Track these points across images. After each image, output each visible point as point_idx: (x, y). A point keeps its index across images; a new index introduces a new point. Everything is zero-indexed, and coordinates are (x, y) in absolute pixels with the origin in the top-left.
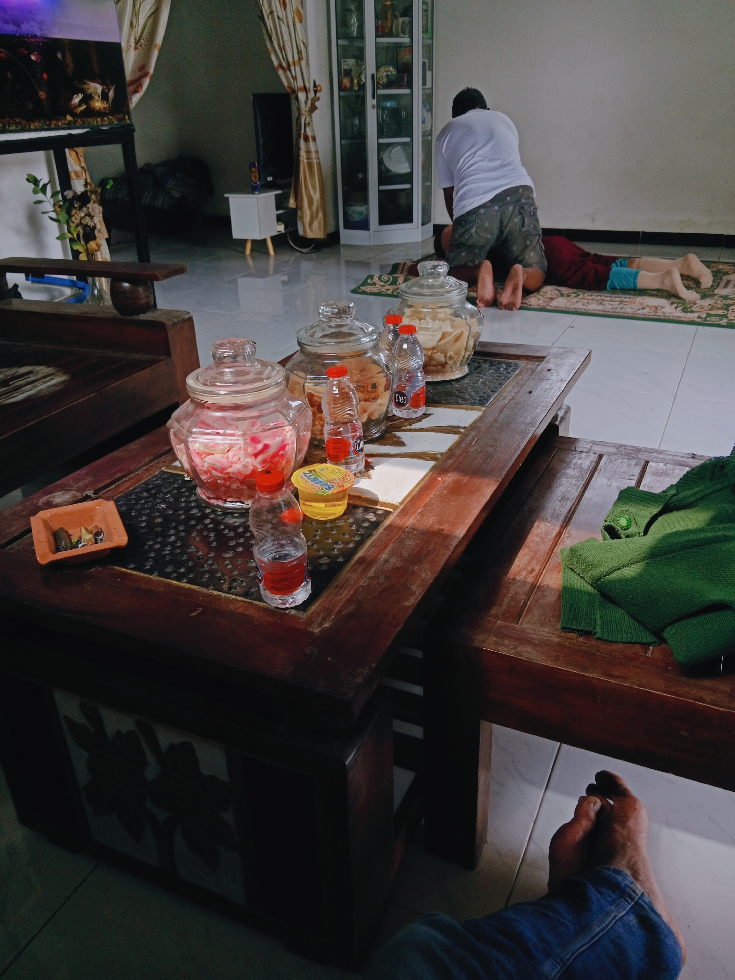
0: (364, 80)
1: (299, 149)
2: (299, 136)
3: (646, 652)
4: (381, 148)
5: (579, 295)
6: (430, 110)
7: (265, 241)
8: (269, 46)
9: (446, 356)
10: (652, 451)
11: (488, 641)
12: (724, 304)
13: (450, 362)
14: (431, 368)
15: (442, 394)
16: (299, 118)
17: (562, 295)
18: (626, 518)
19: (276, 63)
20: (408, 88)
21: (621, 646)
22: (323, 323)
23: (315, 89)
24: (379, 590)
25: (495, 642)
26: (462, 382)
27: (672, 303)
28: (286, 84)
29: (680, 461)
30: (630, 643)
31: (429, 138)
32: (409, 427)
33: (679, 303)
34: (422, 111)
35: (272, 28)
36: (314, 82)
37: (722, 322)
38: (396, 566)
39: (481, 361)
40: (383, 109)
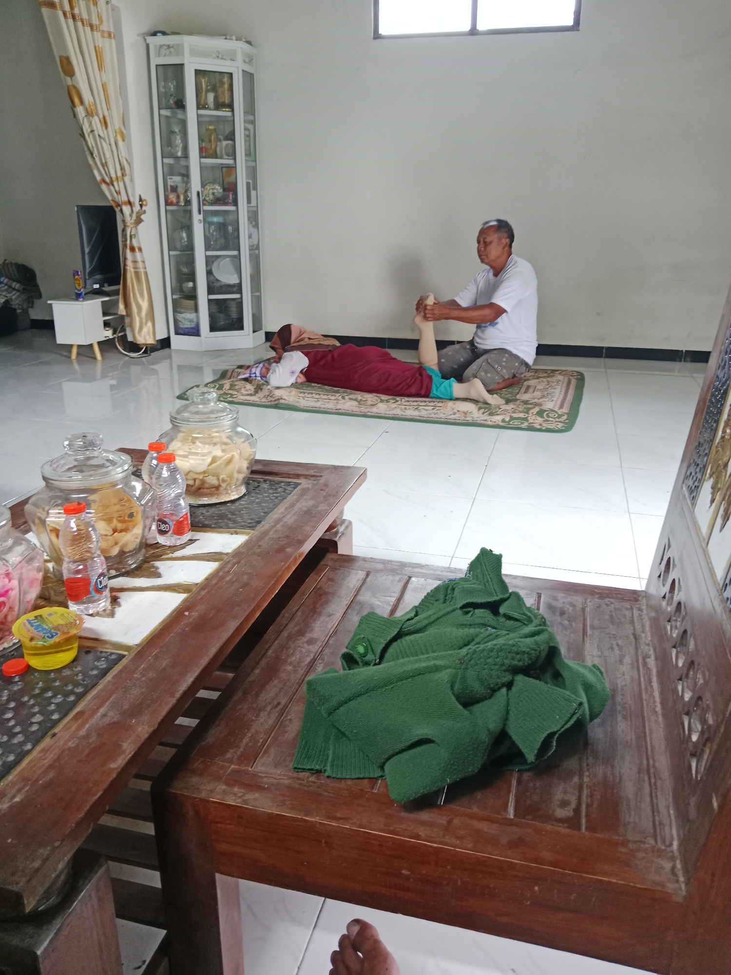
0: (190, 196)
1: (125, 259)
2: (125, 246)
3: (372, 788)
4: (209, 261)
5: (397, 401)
6: (256, 226)
7: (91, 346)
8: (91, 162)
9: (219, 479)
10: (416, 566)
11: (216, 791)
12: (525, 408)
13: (224, 485)
14: (205, 490)
15: (214, 516)
16: (124, 230)
17: (382, 401)
18: (363, 645)
19: (98, 178)
20: (234, 205)
21: (349, 782)
22: (69, 456)
23: (141, 203)
24: (87, 751)
25: (224, 791)
26: (237, 504)
27: (480, 409)
28: (110, 198)
29: (439, 575)
30: (358, 778)
31: (257, 252)
32: (171, 555)
33: (485, 408)
34: (248, 227)
35: (94, 145)
36: (140, 196)
37: (523, 426)
38: (113, 720)
39: (262, 480)
40: (210, 224)
